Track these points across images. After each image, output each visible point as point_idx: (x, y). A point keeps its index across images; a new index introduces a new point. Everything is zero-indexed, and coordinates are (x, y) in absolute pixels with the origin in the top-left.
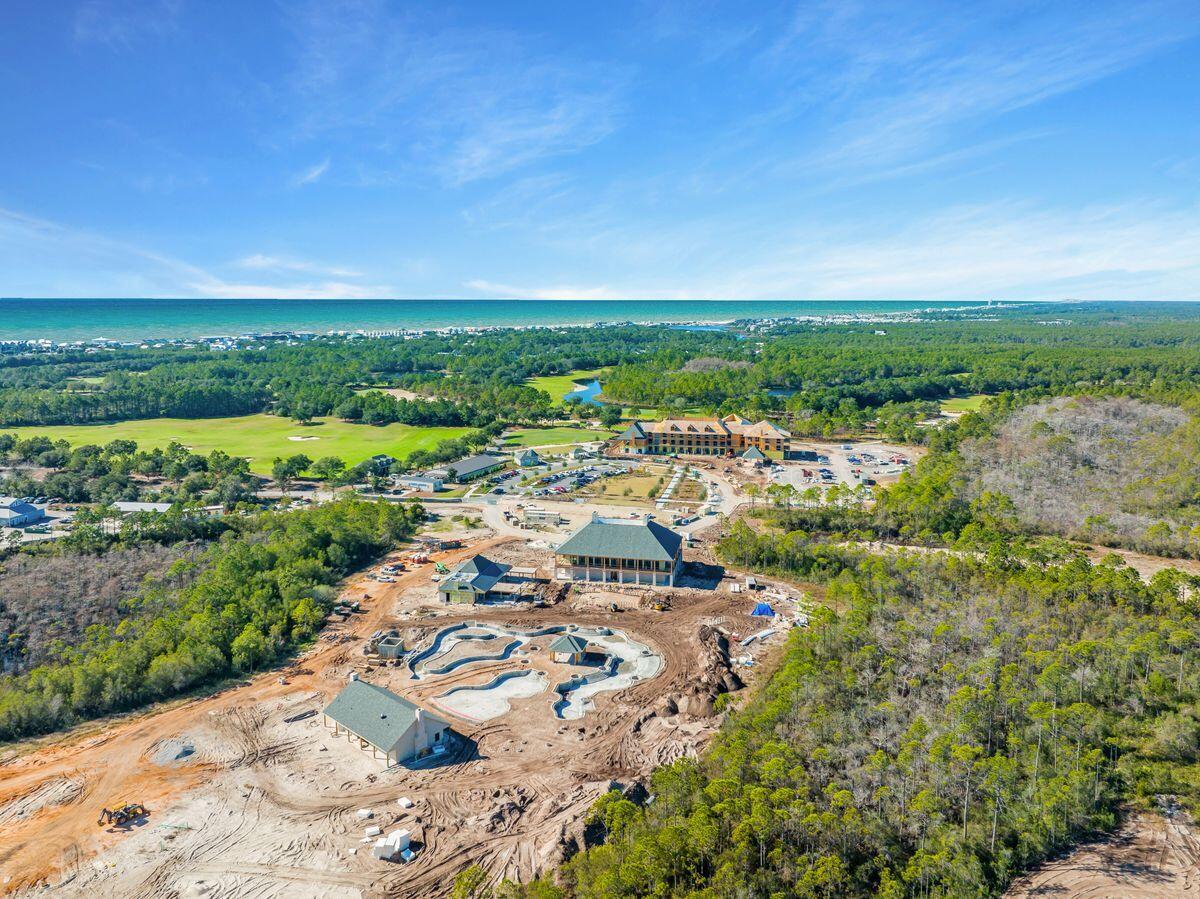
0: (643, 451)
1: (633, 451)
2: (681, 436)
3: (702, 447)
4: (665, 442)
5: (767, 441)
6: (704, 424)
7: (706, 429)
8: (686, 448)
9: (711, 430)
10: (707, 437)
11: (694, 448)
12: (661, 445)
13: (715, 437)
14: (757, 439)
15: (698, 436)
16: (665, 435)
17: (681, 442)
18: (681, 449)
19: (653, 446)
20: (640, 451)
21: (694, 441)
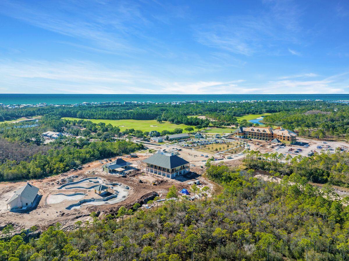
0: (241, 137)
1: (238, 137)
2: (255, 133)
3: (262, 137)
4: (250, 134)
5: (284, 137)
6: (263, 129)
7: (263, 131)
8: (257, 137)
9: (265, 132)
10: (264, 134)
11: (260, 137)
12: (248, 136)
13: (267, 134)
14: (281, 136)
15: (261, 133)
16: (250, 132)
17: (255, 135)
18: (255, 137)
19: (246, 136)
20: (240, 137)
21: (260, 135)
